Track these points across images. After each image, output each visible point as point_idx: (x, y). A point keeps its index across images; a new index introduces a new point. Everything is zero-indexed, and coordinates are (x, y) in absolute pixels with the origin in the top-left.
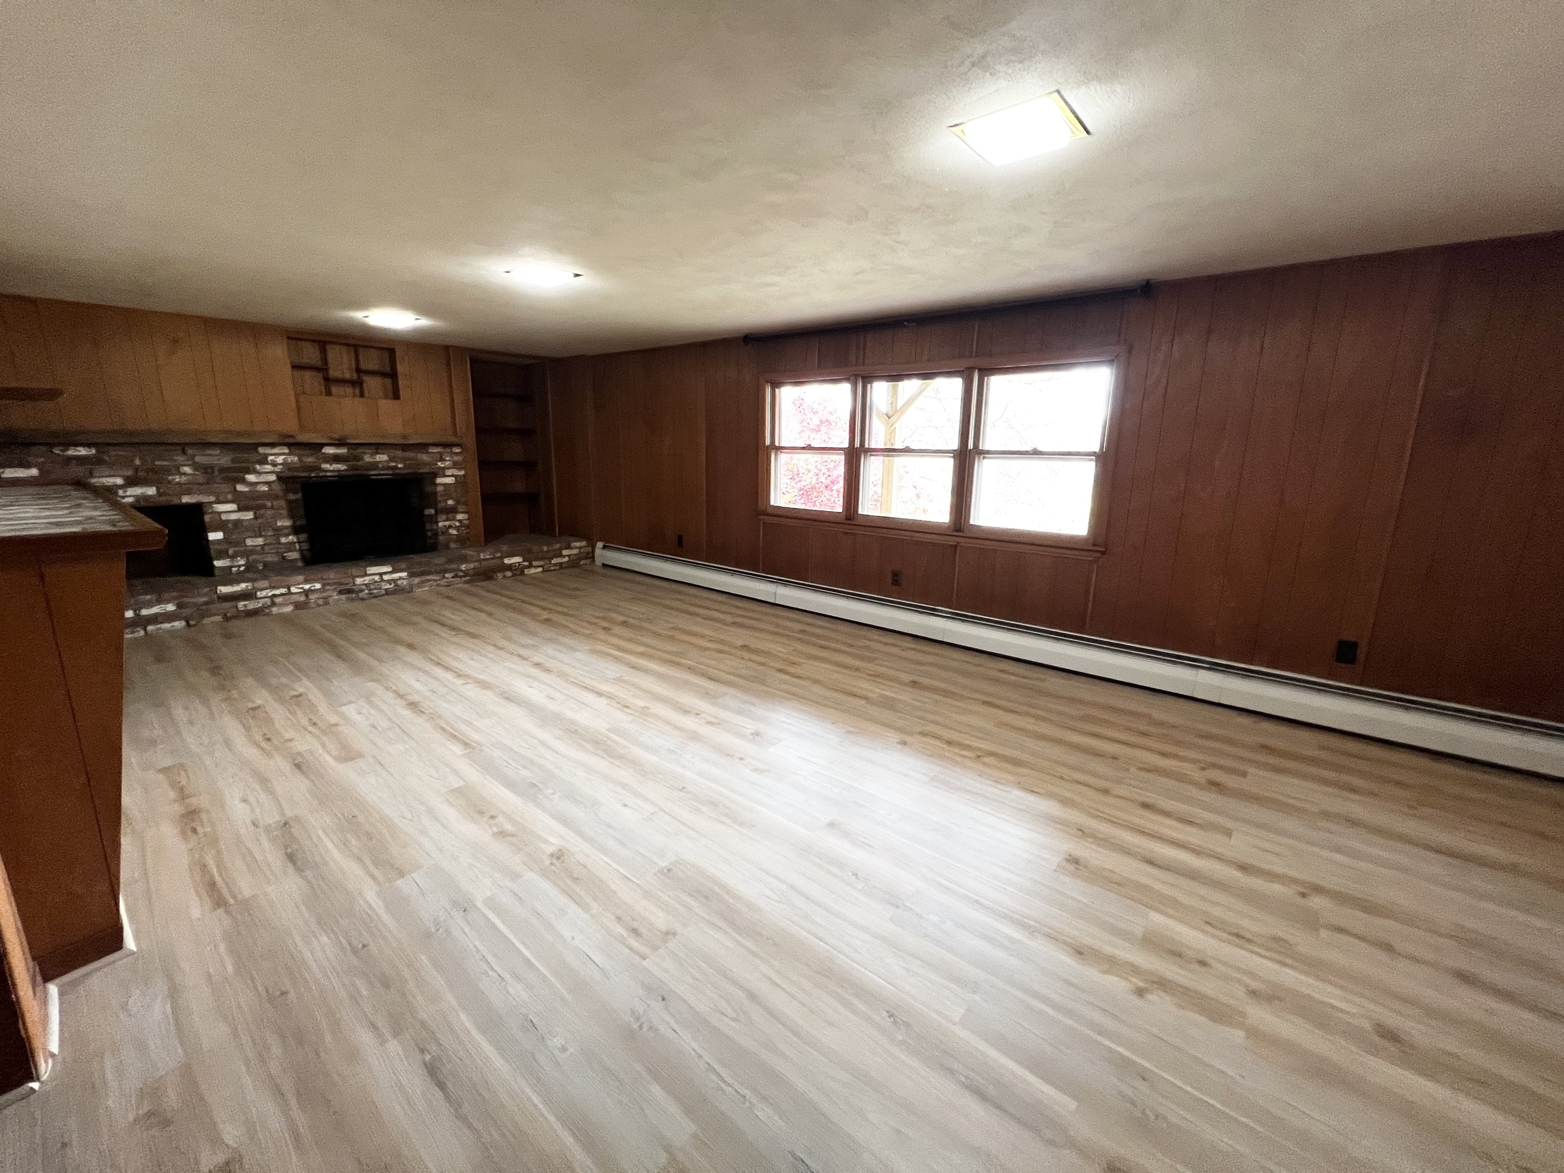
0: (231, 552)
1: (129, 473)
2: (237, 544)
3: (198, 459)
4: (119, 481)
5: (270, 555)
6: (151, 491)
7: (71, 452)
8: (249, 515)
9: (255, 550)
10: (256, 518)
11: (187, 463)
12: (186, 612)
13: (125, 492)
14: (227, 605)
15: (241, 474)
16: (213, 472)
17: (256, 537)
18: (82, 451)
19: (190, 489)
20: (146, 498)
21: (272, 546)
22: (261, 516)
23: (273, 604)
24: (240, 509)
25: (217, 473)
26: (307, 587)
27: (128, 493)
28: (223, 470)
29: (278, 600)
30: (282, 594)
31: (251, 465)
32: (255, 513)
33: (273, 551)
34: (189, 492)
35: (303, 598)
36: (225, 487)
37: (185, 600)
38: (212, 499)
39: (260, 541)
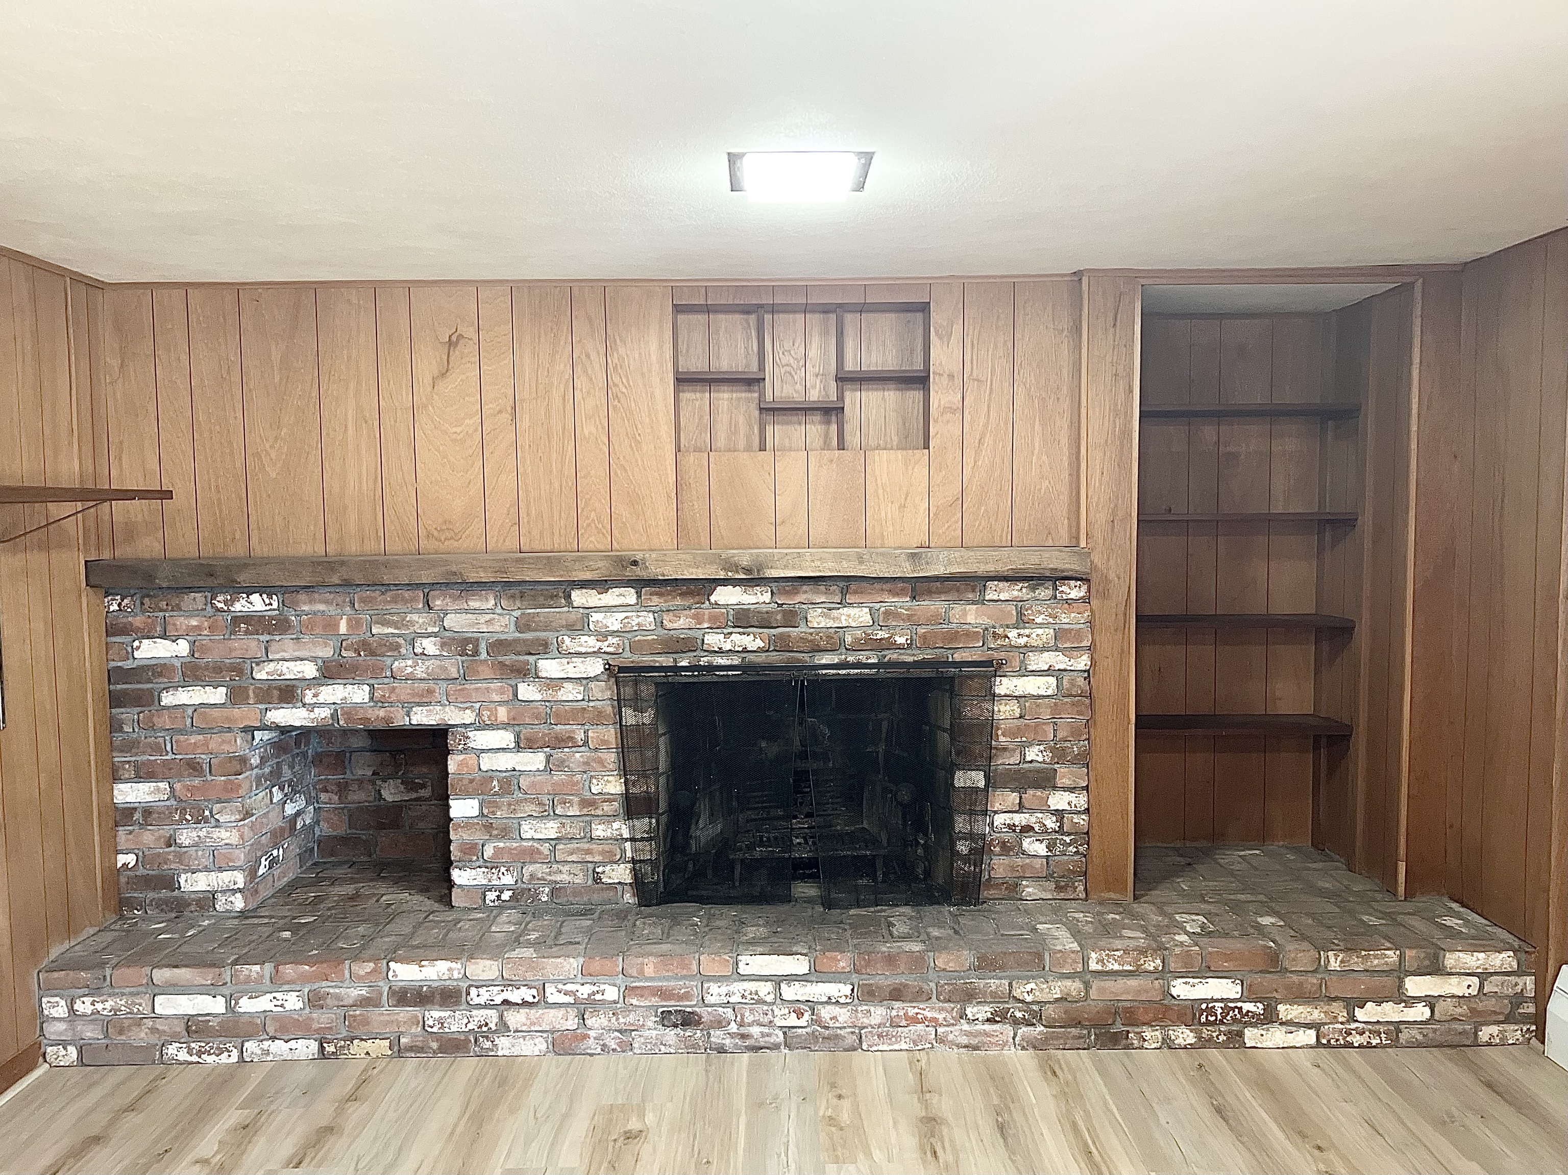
0: (489, 852)
1: (327, 652)
2: (505, 833)
3: (450, 621)
4: (310, 670)
5: (565, 868)
6: (359, 694)
7: (240, 606)
8: (534, 761)
9: (539, 852)
10: (548, 769)
11: (430, 630)
12: (322, 1018)
13: (315, 695)
14: (405, 1013)
15: (531, 659)
16: (476, 653)
17: (543, 817)
18: (257, 603)
19: (430, 692)
20: (350, 710)
21: (574, 845)
22: (561, 765)
23: (503, 1027)
24: (519, 747)
25: (484, 655)
26: (584, 991)
27: (321, 699)
28: (499, 646)
29: (515, 1018)
30: (525, 1004)
31: (550, 636)
32: (548, 758)
33: (574, 858)
34: (425, 700)
35: (572, 1023)
36: (496, 690)
37: (325, 986)
38: (468, 717)
39: (550, 829)
